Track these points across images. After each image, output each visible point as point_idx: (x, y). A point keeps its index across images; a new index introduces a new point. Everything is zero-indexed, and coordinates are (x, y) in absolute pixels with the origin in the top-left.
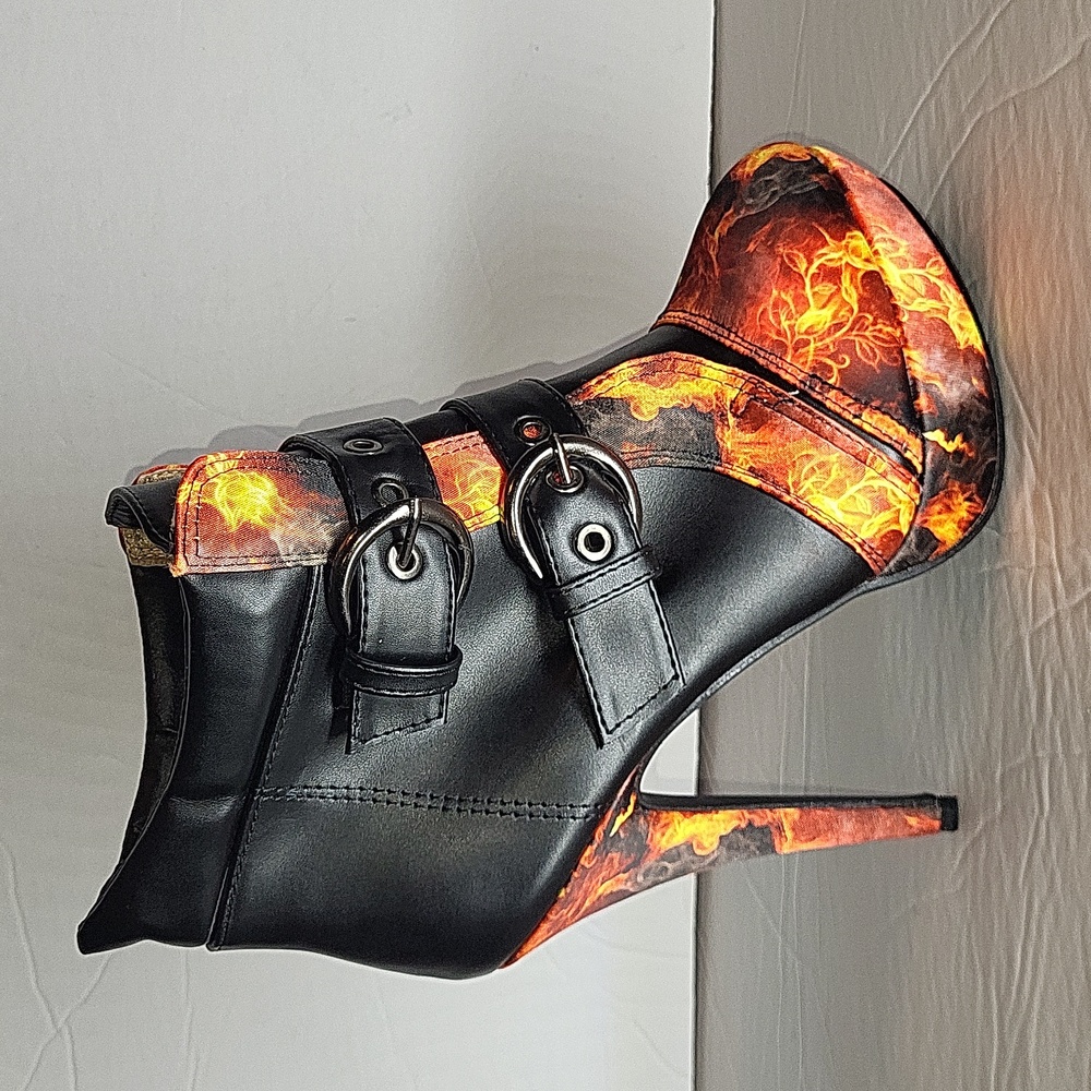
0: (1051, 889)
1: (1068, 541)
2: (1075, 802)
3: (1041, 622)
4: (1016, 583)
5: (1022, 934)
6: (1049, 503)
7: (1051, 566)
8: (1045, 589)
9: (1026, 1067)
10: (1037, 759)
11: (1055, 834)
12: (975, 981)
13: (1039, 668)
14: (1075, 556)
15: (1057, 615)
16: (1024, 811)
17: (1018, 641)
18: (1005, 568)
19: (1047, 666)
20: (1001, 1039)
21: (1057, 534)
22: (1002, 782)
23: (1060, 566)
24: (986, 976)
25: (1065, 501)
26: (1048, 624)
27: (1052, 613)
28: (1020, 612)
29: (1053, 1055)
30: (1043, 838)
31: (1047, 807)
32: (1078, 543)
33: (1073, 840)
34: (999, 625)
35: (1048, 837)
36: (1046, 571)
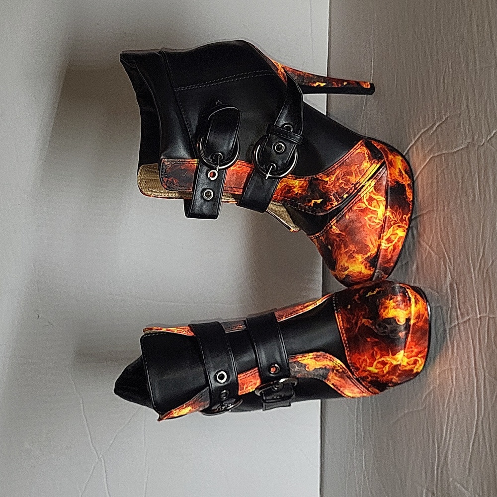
0: (456, 409)
1: (462, 301)
2: (464, 383)
3: (453, 325)
4: (444, 311)
5: (446, 423)
6: (455, 287)
7: (456, 308)
8: (454, 314)
9: (447, 465)
10: (451, 369)
11: (457, 393)
12: (429, 437)
13: (452, 339)
14: (464, 306)
15: (458, 324)
16: (447, 385)
17: (445, 330)
18: (440, 306)
19: (455, 340)
20: (439, 455)
21: (458, 297)
22: (439, 375)
23: (459, 308)
24: (433, 436)
25: (461, 288)
26: (455, 326)
27: (457, 322)
28: (445, 321)
29: (456, 461)
30: (453, 394)
31: (454, 383)
32: (465, 301)
33: (463, 395)
34: (438, 324)
35: (455, 392)
36: (454, 309)
